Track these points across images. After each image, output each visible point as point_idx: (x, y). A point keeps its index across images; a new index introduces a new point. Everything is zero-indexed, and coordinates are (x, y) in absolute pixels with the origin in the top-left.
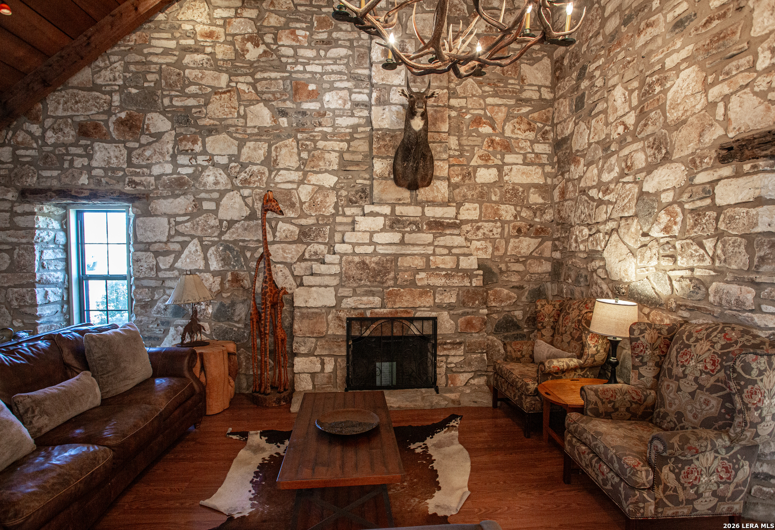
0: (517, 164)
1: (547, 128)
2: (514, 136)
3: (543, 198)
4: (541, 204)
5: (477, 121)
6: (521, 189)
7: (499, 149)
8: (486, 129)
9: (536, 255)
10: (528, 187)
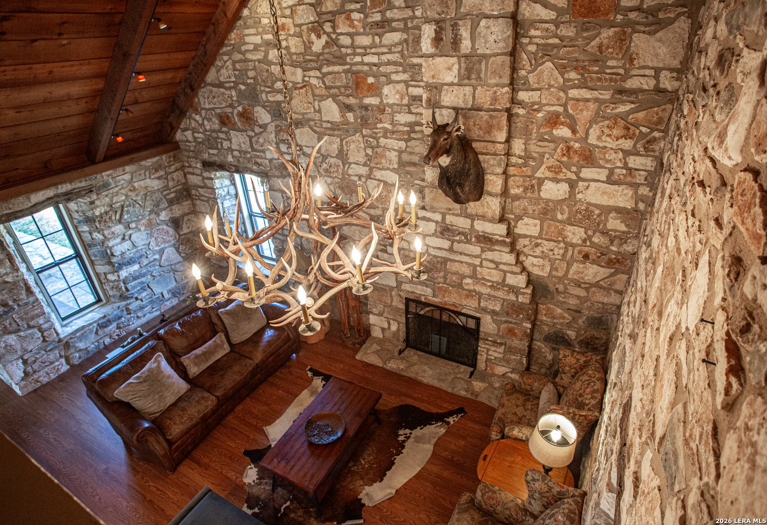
0: (598, 181)
1: (656, 134)
2: (601, 145)
3: (627, 226)
4: (623, 232)
5: (553, 121)
6: (597, 212)
7: (576, 159)
8: (563, 132)
9: (604, 284)
10: (607, 210)
